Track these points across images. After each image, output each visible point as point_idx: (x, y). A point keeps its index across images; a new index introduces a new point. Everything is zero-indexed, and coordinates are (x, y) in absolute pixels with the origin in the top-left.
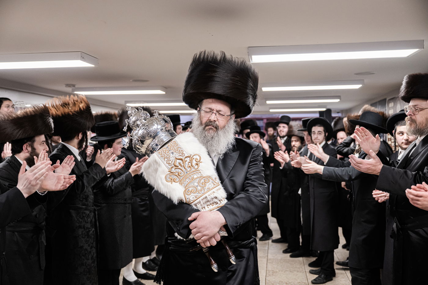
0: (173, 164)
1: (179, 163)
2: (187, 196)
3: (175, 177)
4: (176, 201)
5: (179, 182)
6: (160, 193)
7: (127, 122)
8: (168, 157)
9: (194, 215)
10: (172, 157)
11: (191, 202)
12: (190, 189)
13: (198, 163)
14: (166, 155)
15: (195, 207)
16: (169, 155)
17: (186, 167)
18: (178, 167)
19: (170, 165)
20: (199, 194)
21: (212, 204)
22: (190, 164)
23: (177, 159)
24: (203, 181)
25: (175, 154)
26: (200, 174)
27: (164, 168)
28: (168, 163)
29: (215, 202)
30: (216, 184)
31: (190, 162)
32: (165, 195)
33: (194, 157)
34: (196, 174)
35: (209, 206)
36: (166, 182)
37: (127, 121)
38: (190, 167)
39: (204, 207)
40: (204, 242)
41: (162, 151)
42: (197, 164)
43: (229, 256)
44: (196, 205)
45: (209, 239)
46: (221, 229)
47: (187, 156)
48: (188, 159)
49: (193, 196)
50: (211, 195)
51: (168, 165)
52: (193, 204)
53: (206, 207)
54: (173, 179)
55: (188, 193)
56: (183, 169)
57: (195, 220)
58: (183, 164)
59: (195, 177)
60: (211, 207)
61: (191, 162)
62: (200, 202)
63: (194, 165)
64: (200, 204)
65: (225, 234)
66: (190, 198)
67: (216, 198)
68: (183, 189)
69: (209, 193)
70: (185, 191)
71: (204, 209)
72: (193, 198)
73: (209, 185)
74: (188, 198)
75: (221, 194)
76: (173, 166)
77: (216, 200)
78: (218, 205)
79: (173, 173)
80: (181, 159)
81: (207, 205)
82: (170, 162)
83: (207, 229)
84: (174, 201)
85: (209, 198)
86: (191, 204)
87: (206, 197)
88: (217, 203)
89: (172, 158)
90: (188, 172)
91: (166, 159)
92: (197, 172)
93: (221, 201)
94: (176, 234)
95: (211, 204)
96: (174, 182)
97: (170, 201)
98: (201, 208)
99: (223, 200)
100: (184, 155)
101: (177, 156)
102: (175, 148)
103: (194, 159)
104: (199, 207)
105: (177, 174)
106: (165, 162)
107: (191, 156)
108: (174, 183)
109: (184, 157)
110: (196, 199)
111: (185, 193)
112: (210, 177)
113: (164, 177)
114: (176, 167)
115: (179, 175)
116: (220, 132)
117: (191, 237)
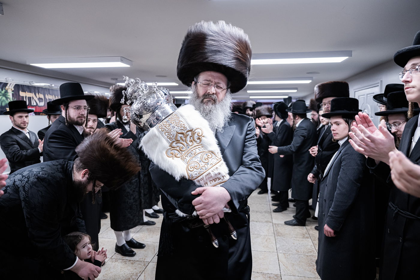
0: (174, 138)
1: (181, 138)
2: (189, 172)
3: (176, 152)
4: (178, 178)
5: (181, 158)
6: (161, 169)
7: (123, 94)
8: (168, 131)
10: (173, 131)
11: (194, 178)
12: (193, 165)
13: (200, 137)
14: (167, 130)
15: (197, 183)
16: (170, 129)
17: (188, 142)
18: (179, 141)
19: (171, 140)
20: (202, 170)
21: (215, 179)
22: (192, 138)
23: (178, 133)
24: (206, 156)
25: (176, 128)
26: (202, 148)
27: (165, 143)
28: (169, 137)
29: (218, 178)
30: (219, 159)
31: (192, 136)
32: (167, 171)
33: (196, 131)
34: (199, 148)
35: (211, 182)
36: (167, 157)
37: (124, 92)
38: (191, 141)
39: (207, 183)
40: (208, 218)
41: (163, 125)
42: (199, 139)
44: (199, 181)
45: (213, 217)
47: (189, 129)
48: (190, 133)
49: (196, 172)
50: (214, 171)
51: (169, 140)
52: (195, 181)
53: (209, 183)
54: (174, 154)
55: (191, 169)
56: (185, 143)
58: (184, 139)
59: (198, 151)
60: (214, 183)
62: (202, 179)
63: (197, 140)
64: (203, 180)
66: (194, 173)
67: (219, 174)
68: (185, 165)
69: (212, 169)
70: (188, 166)
71: (206, 184)
72: (196, 174)
73: (213, 161)
74: (191, 174)
75: (224, 169)
76: (174, 140)
77: (219, 176)
78: (220, 181)
79: (175, 148)
80: (182, 134)
81: (210, 181)
82: (172, 136)
83: (213, 206)
84: (176, 178)
85: (212, 174)
86: (194, 181)
87: (210, 173)
88: (220, 179)
90: (190, 147)
91: (167, 134)
92: (200, 146)
93: (224, 177)
94: (178, 212)
95: (213, 180)
97: (172, 177)
98: (203, 183)
99: (226, 176)
100: (186, 130)
101: (178, 130)
102: (177, 121)
103: (196, 133)
104: (202, 183)
105: (178, 148)
106: (166, 137)
107: (193, 131)
108: (175, 158)
109: (186, 131)
110: (199, 175)
111: (188, 169)
112: (212, 152)
113: (164, 152)
114: (178, 141)
115: (181, 150)
116: (218, 106)
117: (195, 213)
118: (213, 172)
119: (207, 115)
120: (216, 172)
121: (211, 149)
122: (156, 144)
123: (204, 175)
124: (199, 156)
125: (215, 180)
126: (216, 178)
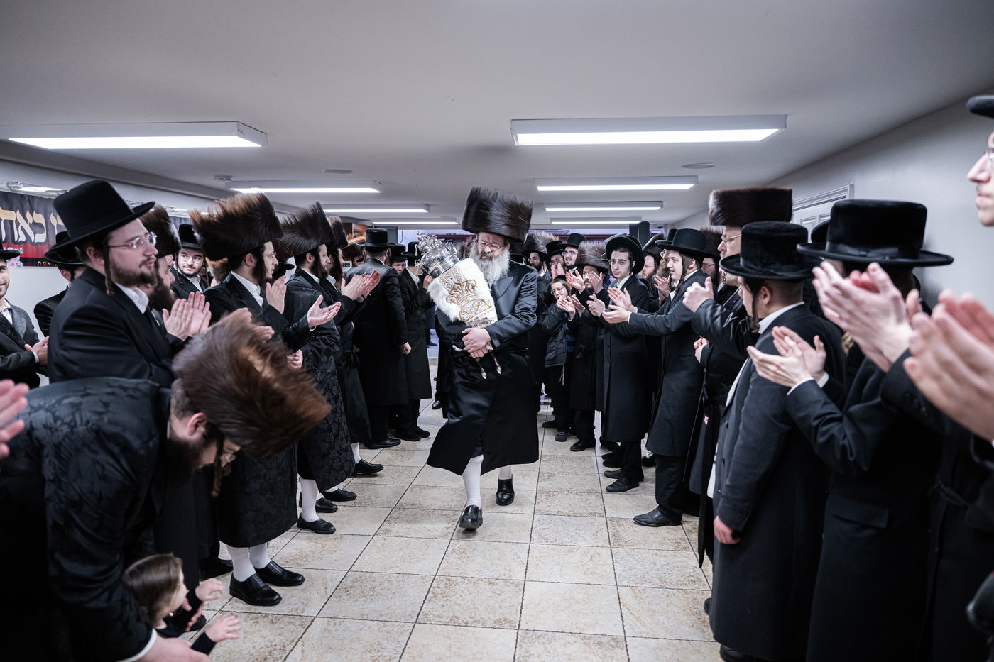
0: (452, 287)
1: (458, 287)
3: (454, 298)
4: (452, 319)
5: (457, 303)
9: (467, 330)
10: (452, 281)
12: (465, 310)
14: (447, 280)
15: (468, 325)
17: (464, 291)
18: (457, 290)
19: (450, 288)
20: (472, 315)
22: (467, 288)
23: (456, 283)
24: (476, 303)
25: (455, 279)
26: (475, 296)
27: (445, 291)
28: (448, 286)
33: (471, 282)
38: (466, 290)
40: (473, 352)
41: (444, 277)
42: (473, 288)
43: (496, 367)
45: (478, 351)
46: (487, 343)
47: (465, 281)
48: (465, 284)
51: (448, 288)
54: (452, 300)
56: (461, 292)
57: (467, 334)
58: (461, 288)
59: (471, 299)
60: (482, 326)
61: (467, 286)
62: (472, 322)
63: (471, 289)
65: (491, 348)
66: (465, 317)
67: (486, 318)
68: (459, 310)
69: (480, 314)
70: (461, 311)
72: (467, 317)
73: (482, 307)
75: (492, 316)
79: (452, 295)
80: (459, 284)
82: (451, 285)
83: (475, 342)
85: (481, 318)
87: (478, 317)
89: (452, 283)
90: (465, 295)
91: (447, 283)
92: (473, 295)
94: (454, 346)
96: (453, 302)
97: (448, 318)
101: (456, 281)
102: (455, 273)
103: (471, 284)
104: (472, 324)
105: (455, 296)
106: (446, 286)
107: (469, 281)
108: (452, 304)
109: (462, 281)
110: (469, 318)
111: (460, 313)
112: (483, 300)
113: (445, 298)
114: (454, 289)
115: (458, 297)
116: (495, 261)
117: (465, 349)
118: (481, 316)
119: (484, 269)
120: (484, 317)
121: (481, 297)
122: (438, 291)
123: (473, 319)
124: (472, 303)
125: (484, 323)
126: (485, 321)
